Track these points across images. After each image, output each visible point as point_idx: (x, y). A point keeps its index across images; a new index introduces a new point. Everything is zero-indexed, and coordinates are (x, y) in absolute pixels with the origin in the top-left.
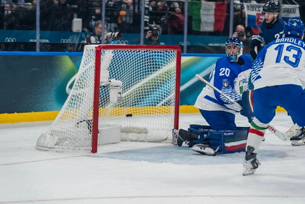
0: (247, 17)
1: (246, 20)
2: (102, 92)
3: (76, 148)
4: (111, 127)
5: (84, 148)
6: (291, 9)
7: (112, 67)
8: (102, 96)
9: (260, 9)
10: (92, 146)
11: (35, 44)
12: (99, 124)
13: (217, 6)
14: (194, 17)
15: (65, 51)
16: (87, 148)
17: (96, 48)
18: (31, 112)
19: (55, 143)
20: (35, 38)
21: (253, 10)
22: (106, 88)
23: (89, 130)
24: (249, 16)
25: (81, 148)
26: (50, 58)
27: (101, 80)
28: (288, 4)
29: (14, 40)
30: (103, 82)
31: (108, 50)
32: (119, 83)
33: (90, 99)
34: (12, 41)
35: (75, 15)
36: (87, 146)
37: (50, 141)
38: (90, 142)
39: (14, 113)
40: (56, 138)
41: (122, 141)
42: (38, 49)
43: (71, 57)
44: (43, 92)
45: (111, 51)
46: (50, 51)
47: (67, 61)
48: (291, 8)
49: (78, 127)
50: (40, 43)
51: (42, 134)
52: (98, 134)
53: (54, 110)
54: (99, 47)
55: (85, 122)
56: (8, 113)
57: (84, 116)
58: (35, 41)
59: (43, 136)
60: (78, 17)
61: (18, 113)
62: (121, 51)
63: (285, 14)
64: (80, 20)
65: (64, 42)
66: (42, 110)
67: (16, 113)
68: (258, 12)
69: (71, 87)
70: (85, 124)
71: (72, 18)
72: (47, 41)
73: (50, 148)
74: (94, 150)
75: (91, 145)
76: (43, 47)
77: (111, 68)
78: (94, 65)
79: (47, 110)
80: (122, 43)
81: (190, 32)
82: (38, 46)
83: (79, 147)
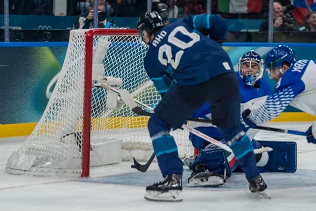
2: (95, 94)
3: (60, 171)
4: (109, 142)
5: (72, 170)
7: (108, 59)
8: (95, 100)
10: (82, 168)
12: (91, 139)
15: (44, 41)
16: (75, 171)
17: (86, 33)
19: (32, 163)
22: (100, 89)
23: (78, 147)
25: (67, 171)
26: (22, 50)
27: (94, 78)
31: (102, 37)
32: (119, 80)
36: (75, 168)
37: (24, 161)
38: (79, 162)
40: (34, 157)
41: (123, 160)
42: (7, 38)
43: (52, 49)
44: (14, 96)
45: (107, 37)
46: (23, 40)
47: (46, 54)
49: (64, 142)
50: (11, 30)
51: (14, 152)
52: (91, 152)
54: (91, 32)
55: (73, 135)
57: (72, 128)
59: (15, 155)
62: (120, 38)
65: (43, 29)
66: (14, 122)
69: (52, 90)
70: (72, 138)
72: (20, 28)
73: (25, 171)
74: (86, 173)
75: (81, 166)
76: (15, 36)
77: (106, 61)
78: (84, 57)
79: (21, 121)
82: (7, 34)
83: (64, 168)
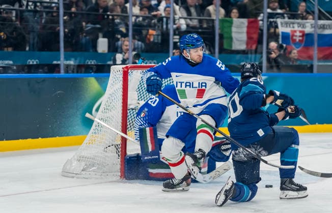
0: (280, 34)
1: (280, 37)
2: (130, 115)
3: (103, 174)
5: (113, 174)
6: (327, 26)
7: (140, 88)
8: (130, 119)
9: (294, 25)
10: (121, 172)
11: (58, 66)
13: (249, 23)
14: (225, 35)
15: (91, 73)
16: (115, 174)
17: (123, 68)
18: (56, 137)
19: (82, 168)
20: (59, 60)
21: (287, 27)
22: (134, 110)
23: (117, 155)
24: (282, 33)
25: (109, 174)
26: (74, 80)
27: (129, 102)
28: (323, 20)
29: (37, 62)
30: (130, 105)
31: (136, 71)
33: (118, 123)
34: (35, 63)
35: (100, 35)
36: (115, 172)
37: (76, 166)
38: (118, 167)
39: (38, 138)
40: (83, 164)
42: (62, 71)
43: (97, 79)
44: (68, 115)
45: (140, 71)
47: (92, 83)
48: (327, 24)
49: (106, 152)
50: (65, 65)
51: (68, 159)
53: (80, 134)
54: (127, 67)
55: (114, 146)
56: (32, 138)
57: (112, 141)
58: (59, 62)
59: (69, 162)
60: (104, 37)
61: (42, 138)
63: (321, 30)
64: (106, 40)
65: (89, 63)
66: (68, 135)
67: (40, 138)
68: (293, 29)
69: (97, 110)
70: (113, 148)
71: (97, 38)
72: (72, 63)
73: (76, 174)
75: (119, 171)
78: (122, 86)
79: (73, 134)
80: (150, 63)
81: (222, 50)
82: (62, 68)
83: (106, 172)
